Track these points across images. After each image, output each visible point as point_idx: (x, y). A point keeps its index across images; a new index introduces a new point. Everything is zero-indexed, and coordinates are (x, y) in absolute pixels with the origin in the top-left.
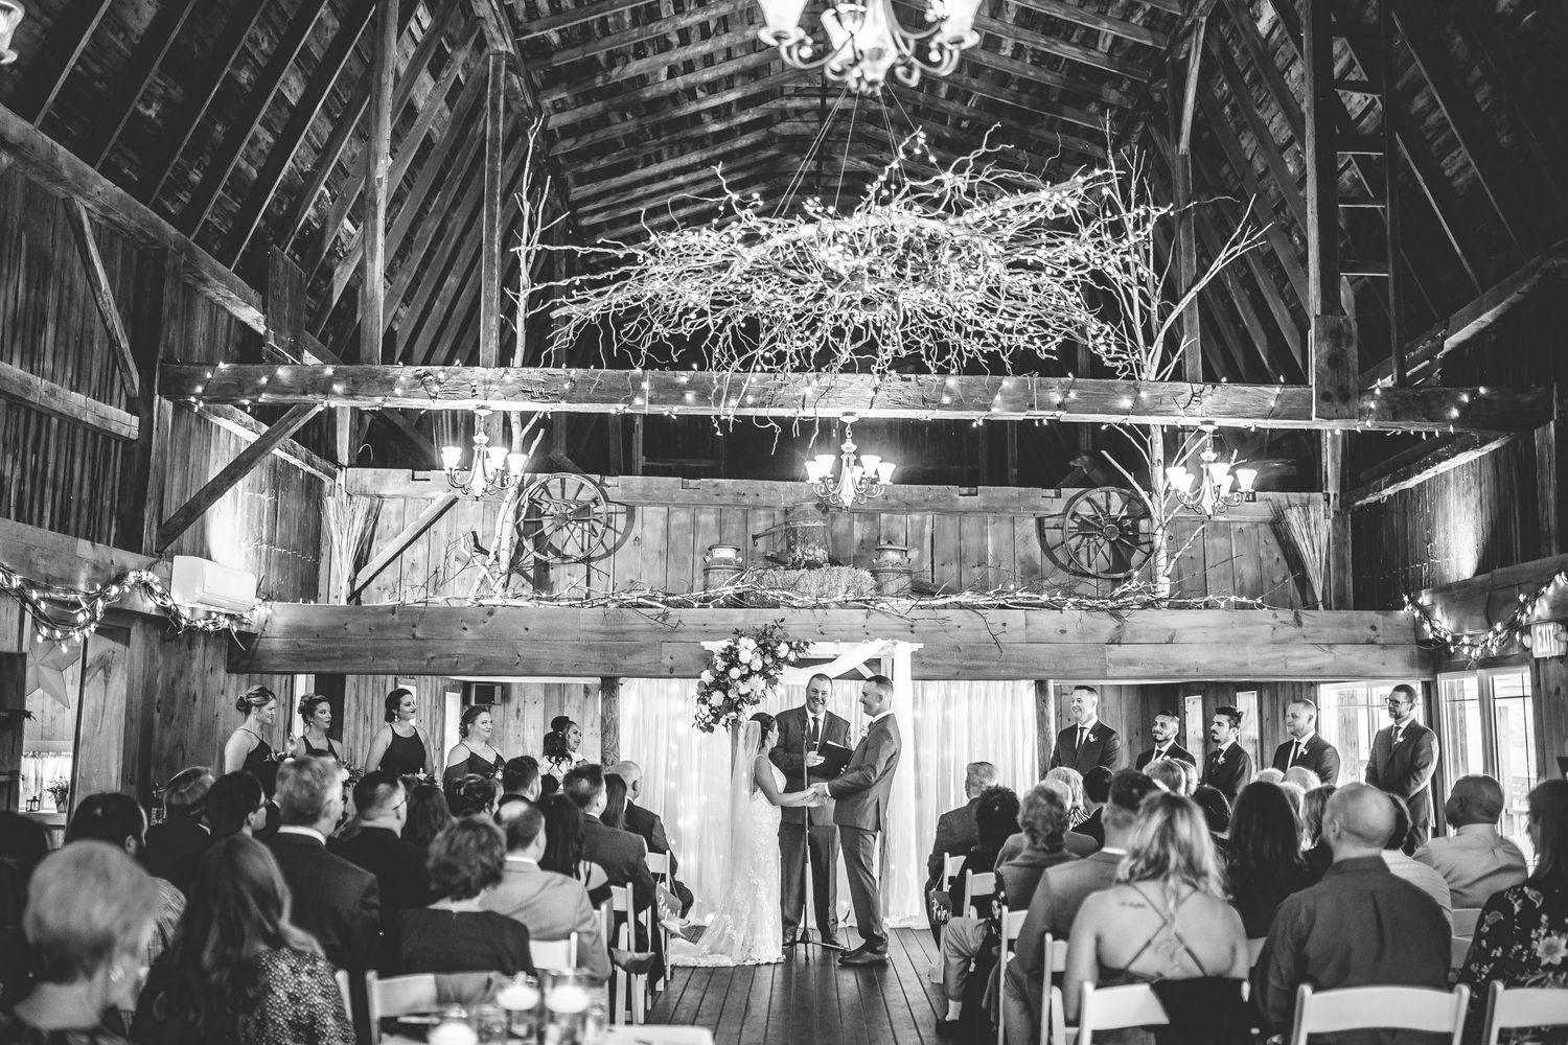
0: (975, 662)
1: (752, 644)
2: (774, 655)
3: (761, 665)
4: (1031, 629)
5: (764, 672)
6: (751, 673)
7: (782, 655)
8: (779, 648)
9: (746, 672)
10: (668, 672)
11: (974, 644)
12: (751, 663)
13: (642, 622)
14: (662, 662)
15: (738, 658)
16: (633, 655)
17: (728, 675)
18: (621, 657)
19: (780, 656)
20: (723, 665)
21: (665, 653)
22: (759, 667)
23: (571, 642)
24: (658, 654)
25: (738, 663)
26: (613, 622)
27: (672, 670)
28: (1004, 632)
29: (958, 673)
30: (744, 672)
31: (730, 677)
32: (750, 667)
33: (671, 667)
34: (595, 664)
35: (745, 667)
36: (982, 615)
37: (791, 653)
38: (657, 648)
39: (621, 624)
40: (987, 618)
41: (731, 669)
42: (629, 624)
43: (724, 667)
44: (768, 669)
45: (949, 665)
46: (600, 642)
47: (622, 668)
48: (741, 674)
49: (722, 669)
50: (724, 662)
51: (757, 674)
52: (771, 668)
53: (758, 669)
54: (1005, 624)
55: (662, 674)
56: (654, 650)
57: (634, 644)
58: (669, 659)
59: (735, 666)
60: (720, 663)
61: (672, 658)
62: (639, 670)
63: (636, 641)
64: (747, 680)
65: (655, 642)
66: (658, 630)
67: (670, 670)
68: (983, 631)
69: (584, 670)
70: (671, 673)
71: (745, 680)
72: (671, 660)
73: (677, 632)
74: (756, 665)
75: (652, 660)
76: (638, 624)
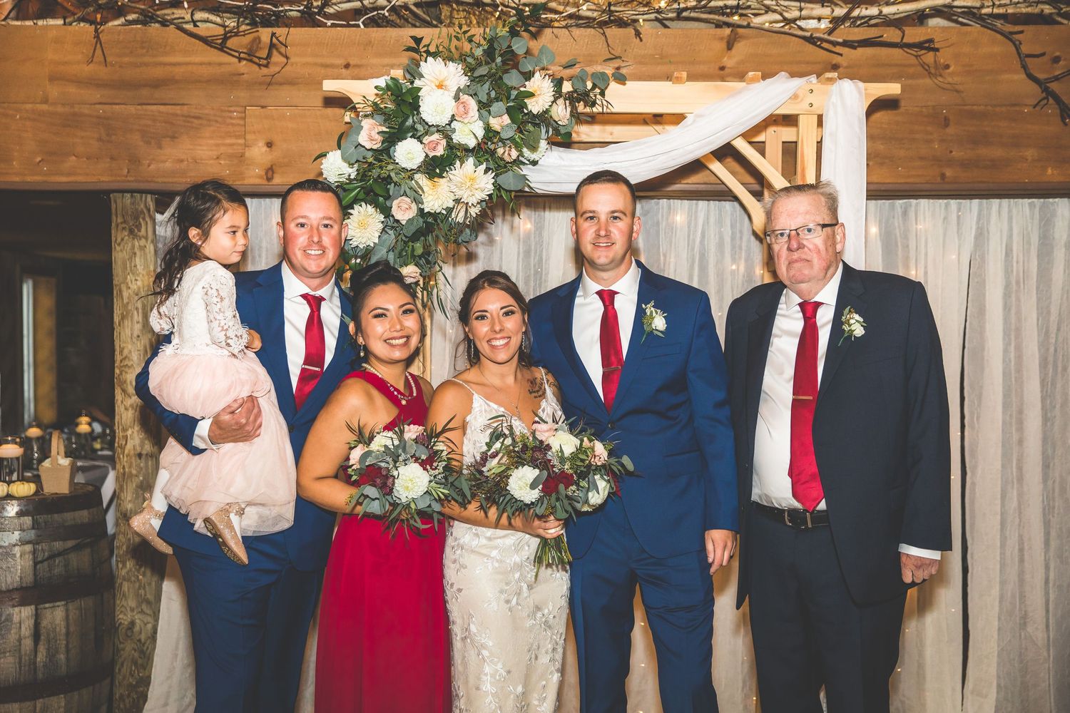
0: (984, 152)
1: (454, 75)
2: (517, 110)
3: (480, 133)
5: (484, 151)
6: (455, 153)
7: (535, 106)
8: (531, 86)
9: (440, 151)
10: (261, 177)
11: (982, 107)
12: (454, 124)
13: (197, 59)
14: (247, 154)
15: (419, 113)
16: (177, 138)
17: (390, 158)
18: (148, 143)
19: (530, 107)
20: (378, 133)
21: (254, 133)
22: (476, 138)
23: (29, 106)
24: (237, 137)
25: (419, 127)
26: (126, 60)
27: (270, 173)
28: (1057, 79)
29: (943, 176)
30: (434, 149)
31: (397, 164)
32: (448, 138)
33: (270, 166)
34: (87, 159)
35: (436, 136)
36: (1008, 36)
37: (561, 101)
38: (234, 121)
39: (146, 65)
40: (1021, 43)
41: (399, 143)
42: (165, 64)
43: (380, 138)
44: (500, 144)
45: (921, 158)
46: (97, 106)
47: (152, 167)
48: (427, 156)
49: (374, 142)
50: (381, 125)
51: (468, 156)
52: (508, 142)
53: (472, 143)
54: (1056, 60)
55: (246, 182)
56: (228, 125)
57: (179, 112)
58: (265, 149)
59: (410, 134)
60: (369, 126)
61: (269, 145)
62: (192, 174)
63: (183, 104)
64: (443, 170)
65: (231, 106)
66: (235, 78)
67: (266, 174)
68: (1006, 76)
69: (62, 174)
70: (269, 179)
71: (438, 171)
72: (268, 149)
73: (281, 84)
74: (467, 131)
75: (223, 149)
76: (187, 64)
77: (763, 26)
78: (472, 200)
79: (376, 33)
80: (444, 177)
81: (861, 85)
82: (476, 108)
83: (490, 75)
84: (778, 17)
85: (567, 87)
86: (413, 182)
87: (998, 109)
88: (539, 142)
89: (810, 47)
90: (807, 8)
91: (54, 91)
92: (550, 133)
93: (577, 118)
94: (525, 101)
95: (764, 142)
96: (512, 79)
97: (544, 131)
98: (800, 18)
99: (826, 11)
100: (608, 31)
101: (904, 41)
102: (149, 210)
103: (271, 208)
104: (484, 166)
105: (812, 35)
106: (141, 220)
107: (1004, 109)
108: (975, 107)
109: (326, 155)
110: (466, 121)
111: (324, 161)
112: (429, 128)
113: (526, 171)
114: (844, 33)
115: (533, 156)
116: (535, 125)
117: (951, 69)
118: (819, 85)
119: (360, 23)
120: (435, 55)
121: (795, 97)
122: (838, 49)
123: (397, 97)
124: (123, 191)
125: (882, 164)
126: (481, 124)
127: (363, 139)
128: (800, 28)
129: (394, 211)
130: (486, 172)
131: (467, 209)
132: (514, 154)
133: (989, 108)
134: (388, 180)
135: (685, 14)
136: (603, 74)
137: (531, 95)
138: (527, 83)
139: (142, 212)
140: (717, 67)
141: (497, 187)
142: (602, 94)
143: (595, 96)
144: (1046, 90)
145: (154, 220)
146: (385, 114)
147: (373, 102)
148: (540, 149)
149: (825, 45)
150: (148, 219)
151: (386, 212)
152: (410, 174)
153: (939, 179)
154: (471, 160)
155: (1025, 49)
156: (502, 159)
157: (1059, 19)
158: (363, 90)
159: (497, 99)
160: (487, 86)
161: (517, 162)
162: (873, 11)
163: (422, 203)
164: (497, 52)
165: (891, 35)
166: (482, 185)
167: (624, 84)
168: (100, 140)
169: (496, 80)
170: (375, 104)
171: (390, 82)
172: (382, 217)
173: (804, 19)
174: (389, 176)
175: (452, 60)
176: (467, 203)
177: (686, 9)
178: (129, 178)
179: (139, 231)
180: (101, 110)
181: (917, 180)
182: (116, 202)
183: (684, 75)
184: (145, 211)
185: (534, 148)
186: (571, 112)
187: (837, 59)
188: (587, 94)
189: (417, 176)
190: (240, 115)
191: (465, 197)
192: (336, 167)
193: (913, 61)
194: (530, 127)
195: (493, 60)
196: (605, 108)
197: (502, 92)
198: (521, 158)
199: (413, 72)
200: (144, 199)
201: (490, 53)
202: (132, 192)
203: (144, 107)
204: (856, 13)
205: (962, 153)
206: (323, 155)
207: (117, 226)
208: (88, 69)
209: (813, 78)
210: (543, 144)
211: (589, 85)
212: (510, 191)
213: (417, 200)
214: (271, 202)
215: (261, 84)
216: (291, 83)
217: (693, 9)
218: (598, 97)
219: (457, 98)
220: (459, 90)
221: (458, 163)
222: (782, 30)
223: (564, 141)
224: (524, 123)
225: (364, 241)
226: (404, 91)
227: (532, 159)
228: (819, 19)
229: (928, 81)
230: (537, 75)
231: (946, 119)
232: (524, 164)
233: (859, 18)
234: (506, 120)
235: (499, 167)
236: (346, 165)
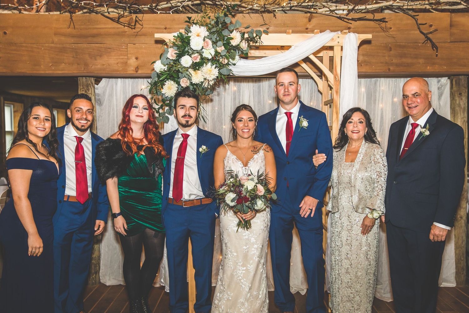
0: (404, 60)
1: (203, 31)
2: (227, 45)
3: (213, 53)
4: (454, 30)
5: (215, 60)
6: (204, 61)
7: (234, 43)
8: (232, 35)
9: (198, 60)
10: (134, 71)
11: (404, 44)
12: (203, 50)
13: (109, 26)
14: (128, 62)
15: (190, 46)
16: (102, 56)
17: (179, 63)
18: (91, 58)
19: (232, 43)
20: (175, 54)
21: (131, 54)
22: (212, 55)
23: (47, 45)
24: (125, 56)
25: (190, 51)
26: (82, 27)
27: (137, 69)
28: (431, 33)
29: (389, 69)
30: (196, 59)
31: (182, 65)
32: (201, 55)
33: (137, 67)
34: (69, 64)
35: (196, 55)
36: (413, 17)
37: (244, 41)
38: (123, 50)
39: (90, 28)
40: (418, 20)
41: (183, 57)
42: (97, 28)
43: (175, 55)
44: (221, 57)
45: (382, 63)
46: (72, 44)
47: (93, 67)
48: (193, 62)
49: (173, 57)
50: (176, 50)
51: (209, 62)
52: (224, 56)
53: (210, 57)
54: (431, 26)
55: (128, 72)
56: (121, 51)
57: (102, 46)
58: (135, 60)
59: (187, 54)
60: (171, 51)
61: (137, 58)
62: (108, 70)
63: (104, 43)
64: (199, 68)
65: (122, 44)
66: (124, 33)
67: (136, 69)
68: (412, 32)
69: (59, 70)
70: (137, 72)
71: (197, 68)
72: (136, 60)
73: (141, 35)
74: (208, 53)
75: (119, 60)
76: (106, 28)
77: (323, 13)
78: (211, 79)
79: (176, 16)
80: (200, 70)
81: (357, 35)
82: (211, 44)
83: (217, 31)
84: (328, 9)
85: (246, 36)
86: (188, 72)
87: (409, 44)
88: (235, 57)
89: (340, 21)
90: (339, 6)
91: (56, 39)
92: (240, 53)
93: (250, 47)
94: (230, 41)
95: (322, 57)
96: (225, 33)
97: (237, 52)
98: (336, 10)
99: (346, 7)
100: (264, 15)
101: (375, 18)
102: (92, 84)
103: (138, 82)
104: (215, 66)
105: (340, 16)
106: (89, 87)
107: (412, 44)
108: (401, 44)
109: (155, 62)
110: (207, 49)
111: (155, 64)
112: (194, 52)
113: (231, 67)
114: (353, 15)
115: (234, 62)
116: (234, 50)
117: (392, 29)
118: (342, 35)
119: (171, 12)
120: (196, 24)
121: (332, 39)
122: (350, 21)
123: (182, 40)
124: (82, 77)
125: (367, 65)
126: (213, 50)
127: (169, 56)
128: (336, 14)
129: (181, 83)
130: (215, 68)
131: (208, 82)
132: (226, 61)
133: (406, 44)
134: (178, 71)
135: (293, 8)
136: (260, 31)
137: (232, 39)
138: (231, 34)
139: (90, 84)
140: (305, 28)
141: (220, 73)
142: (260, 38)
143: (257, 39)
144: (427, 37)
145: (94, 87)
146: (177, 46)
147: (173, 42)
148: (236, 59)
149: (345, 20)
150: (92, 87)
151: (178, 83)
152: (187, 69)
153: (388, 71)
154: (210, 64)
155: (419, 22)
156: (222, 63)
157: (432, 11)
158: (169, 37)
159: (220, 40)
160: (216, 35)
161: (228, 64)
162: (363, 7)
163: (191, 80)
164: (220, 22)
165: (370, 16)
166: (214, 73)
167: (268, 35)
168: (73, 57)
169: (219, 33)
170: (174, 42)
171: (179, 34)
172: (177, 85)
173: (338, 10)
174: (179, 70)
175: (203, 25)
176: (209, 80)
177: (293, 6)
178: (84, 72)
179: (89, 91)
180: (74, 46)
181: (380, 71)
182: (80, 81)
183: (291, 31)
184: (91, 84)
185: (233, 59)
186: (248, 45)
187: (350, 25)
188: (254, 38)
189: (190, 70)
190: (125, 47)
191: (208, 77)
192: (159, 66)
193: (378, 26)
194: (232, 51)
195: (218, 26)
196: (260, 44)
197: (221, 37)
198: (229, 63)
199: (188, 30)
200: (90, 79)
201: (217, 23)
202: (86, 77)
203: (90, 44)
204: (356, 8)
205: (396, 61)
206: (154, 62)
207: (80, 89)
208: (69, 30)
209: (339, 32)
210: (237, 57)
211: (255, 35)
212: (225, 75)
213: (190, 79)
214: (138, 80)
215: (133, 35)
216: (145, 35)
217: (296, 6)
218: (258, 39)
219: (204, 40)
220: (205, 37)
221: (205, 64)
222: (329, 14)
223: (245, 56)
224: (230, 49)
225: (170, 94)
226: (184, 37)
227: (233, 63)
228: (343, 10)
229: (383, 34)
230: (235, 31)
231: (390, 48)
232: (230, 65)
233: (358, 10)
234: (223, 48)
235: (220, 66)
236: (163, 66)
